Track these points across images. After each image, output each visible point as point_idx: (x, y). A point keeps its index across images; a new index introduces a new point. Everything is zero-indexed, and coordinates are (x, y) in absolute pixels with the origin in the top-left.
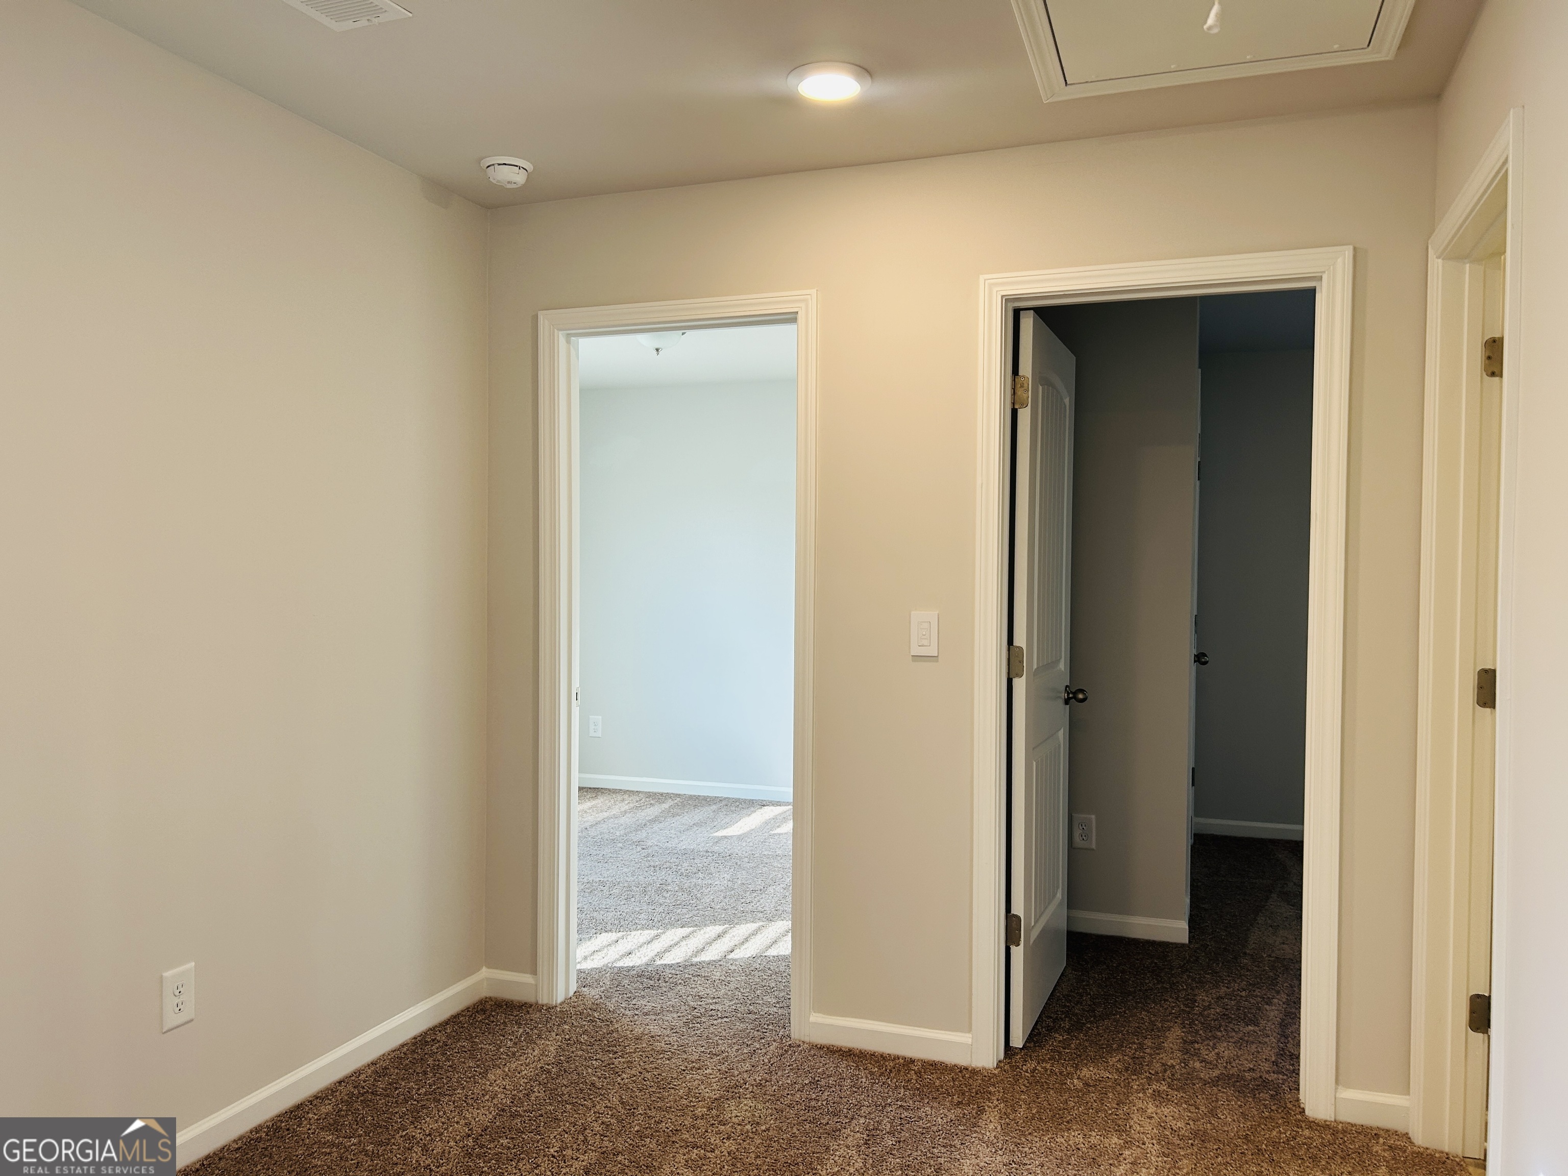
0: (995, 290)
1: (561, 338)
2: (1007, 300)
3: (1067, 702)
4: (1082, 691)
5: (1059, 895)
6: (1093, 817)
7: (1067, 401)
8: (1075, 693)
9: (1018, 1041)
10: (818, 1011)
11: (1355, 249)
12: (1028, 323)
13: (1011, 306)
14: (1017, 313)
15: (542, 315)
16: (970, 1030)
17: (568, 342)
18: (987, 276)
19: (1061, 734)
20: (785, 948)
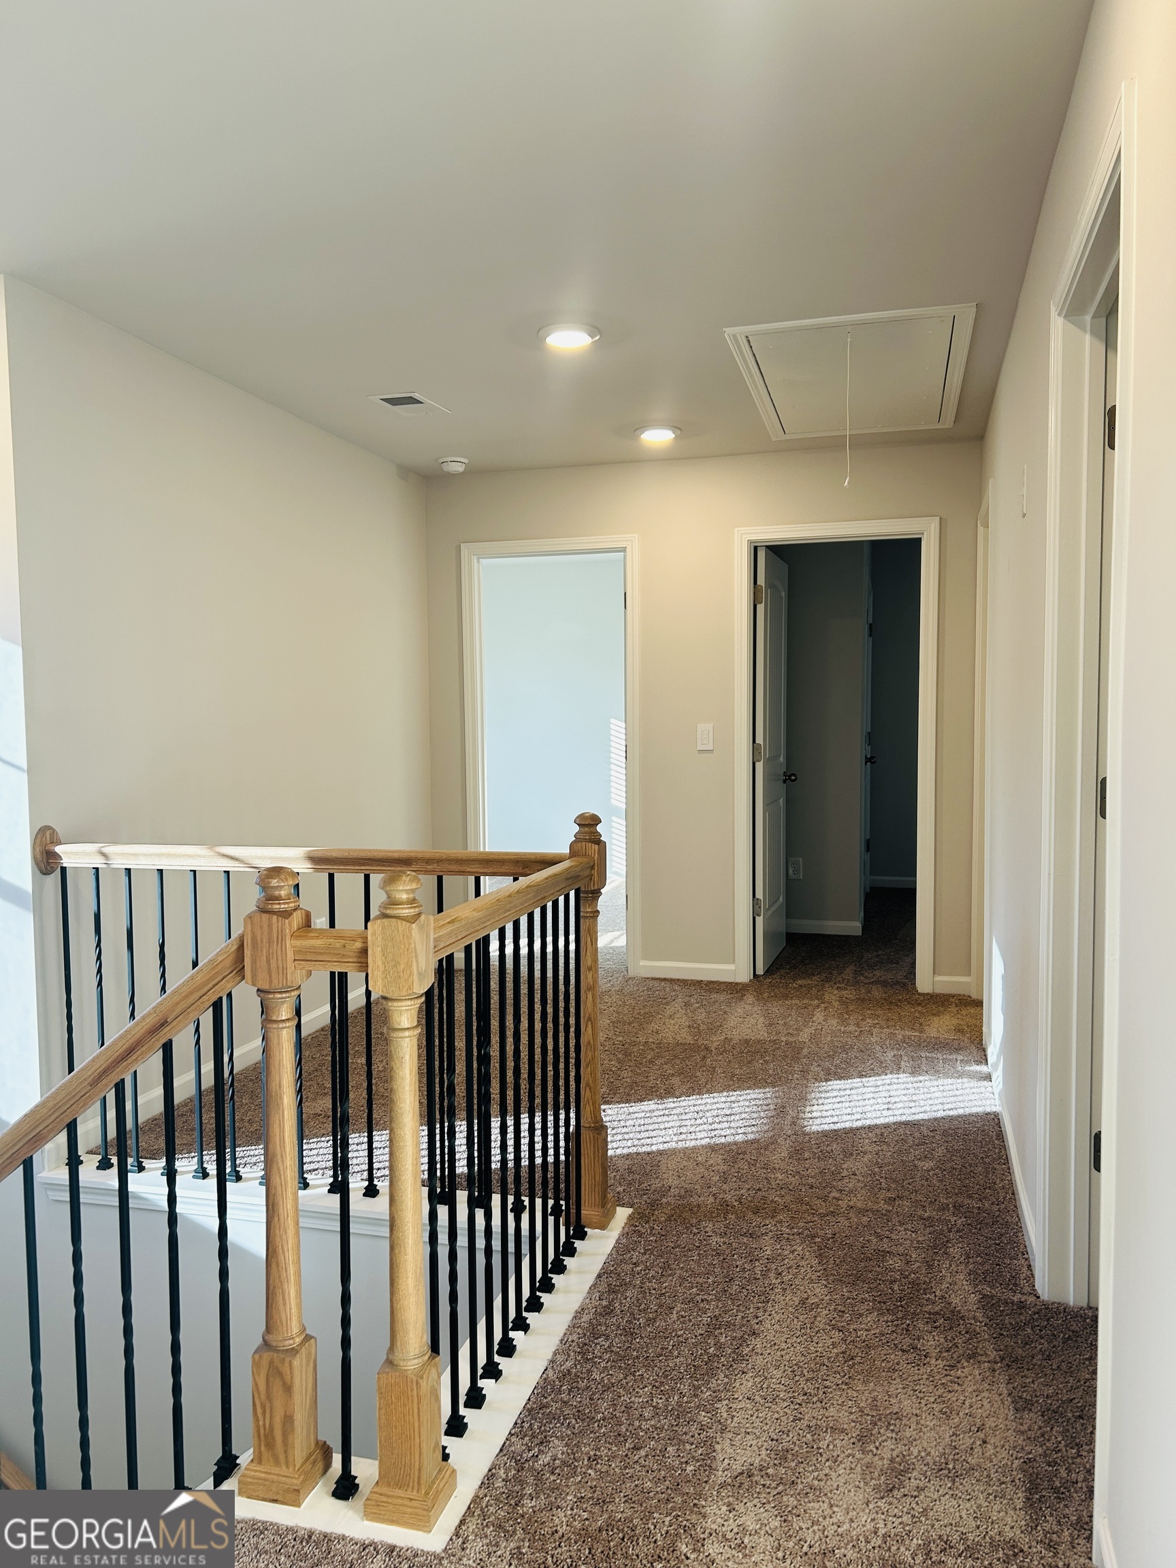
0: (744, 536)
1: (475, 559)
2: (750, 542)
3: (785, 781)
4: (794, 775)
5: (781, 899)
6: (801, 859)
7: (783, 594)
8: (790, 776)
9: (760, 971)
10: (645, 958)
11: (941, 518)
12: (762, 555)
13: (753, 545)
14: (756, 548)
15: (462, 546)
16: (734, 962)
17: (478, 562)
18: (739, 529)
19: (781, 800)
20: (622, 942)
